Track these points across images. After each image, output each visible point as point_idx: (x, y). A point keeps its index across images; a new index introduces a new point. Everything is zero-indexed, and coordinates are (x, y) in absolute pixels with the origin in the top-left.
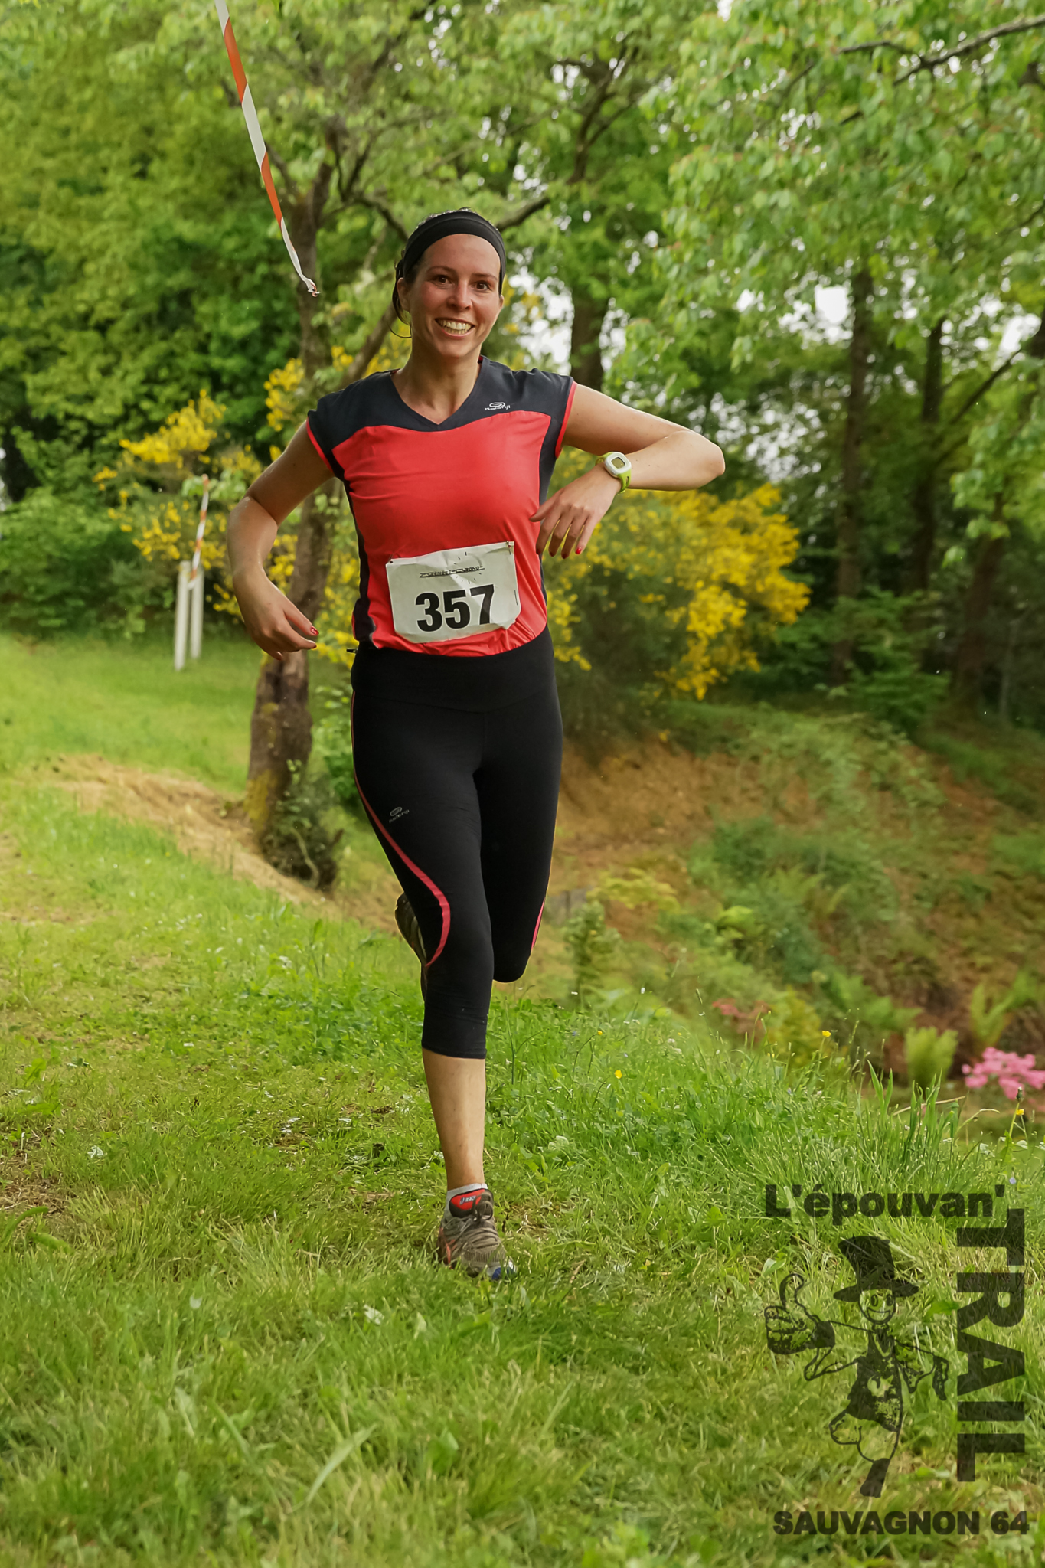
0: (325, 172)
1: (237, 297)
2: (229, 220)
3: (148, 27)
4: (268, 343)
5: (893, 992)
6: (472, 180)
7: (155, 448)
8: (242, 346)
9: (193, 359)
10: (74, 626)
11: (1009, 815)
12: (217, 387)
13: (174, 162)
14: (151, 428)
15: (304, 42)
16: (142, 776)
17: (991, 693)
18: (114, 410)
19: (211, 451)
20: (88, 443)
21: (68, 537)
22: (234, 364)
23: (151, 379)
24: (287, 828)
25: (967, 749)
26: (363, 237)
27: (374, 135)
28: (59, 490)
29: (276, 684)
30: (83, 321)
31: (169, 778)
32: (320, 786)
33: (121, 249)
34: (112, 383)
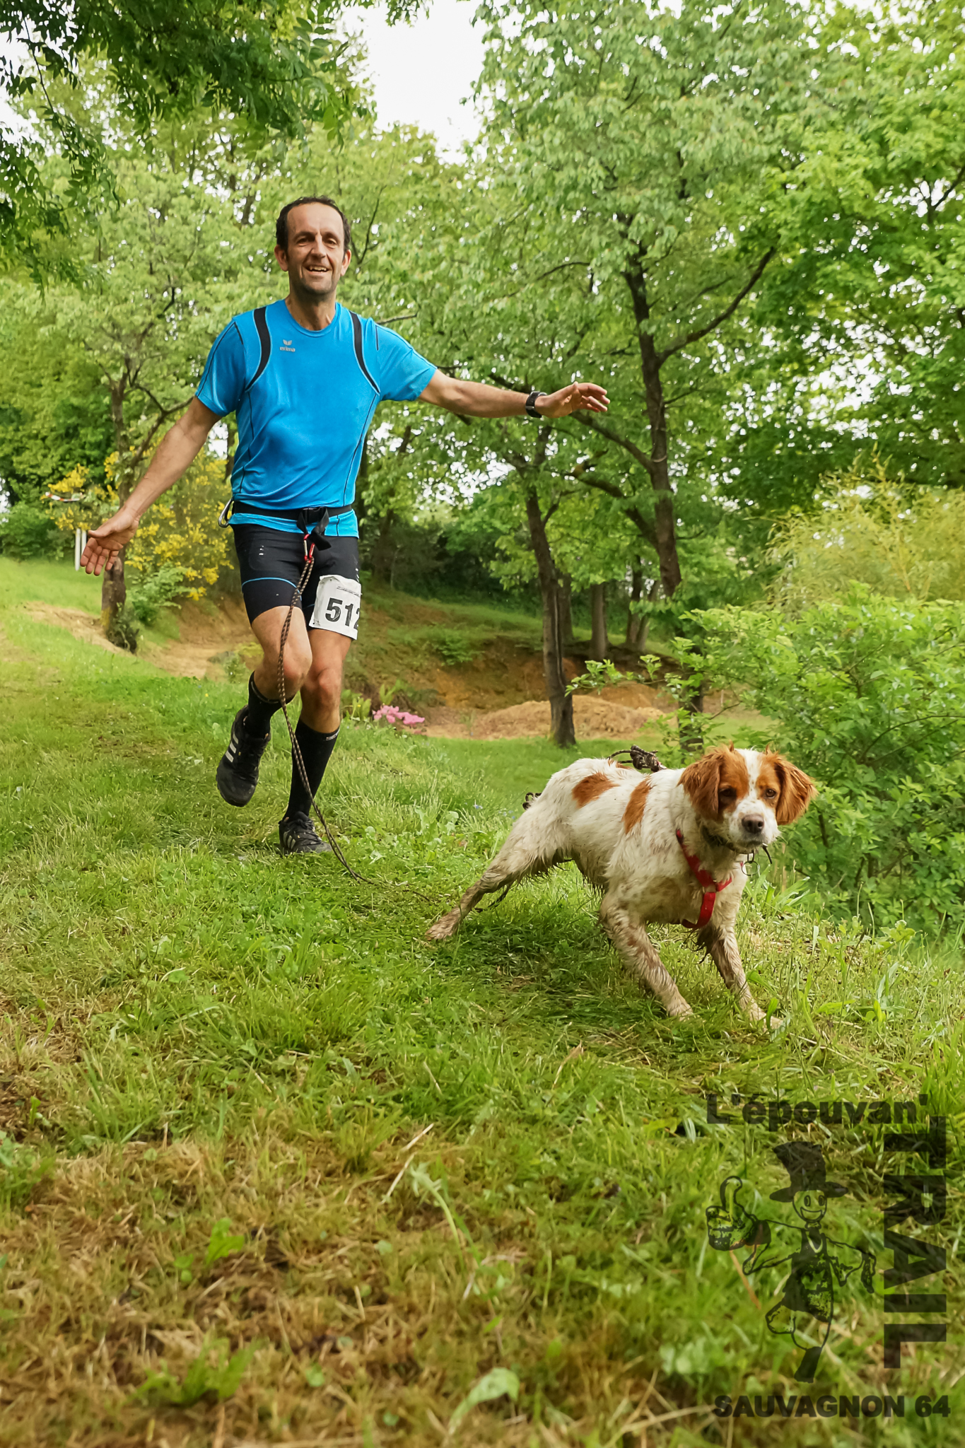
0: (126, 376)
1: (96, 427)
2: (92, 398)
3: (52, 320)
4: (108, 445)
5: (352, 687)
6: (182, 381)
7: (62, 486)
8: (97, 445)
9: (79, 451)
10: (36, 555)
11: (393, 623)
12: (89, 462)
13: (70, 373)
14: (61, 478)
15: (114, 326)
16: (60, 609)
17: (388, 579)
18: (49, 471)
19: (85, 487)
20: (39, 484)
21: (32, 520)
22: (95, 453)
23: (63, 459)
24: (118, 628)
25: (378, 598)
26: (140, 403)
27: (142, 362)
28: (28, 502)
29: (111, 574)
30: (36, 436)
31: (70, 610)
32: (130, 613)
33: (50, 408)
34: (48, 460)
